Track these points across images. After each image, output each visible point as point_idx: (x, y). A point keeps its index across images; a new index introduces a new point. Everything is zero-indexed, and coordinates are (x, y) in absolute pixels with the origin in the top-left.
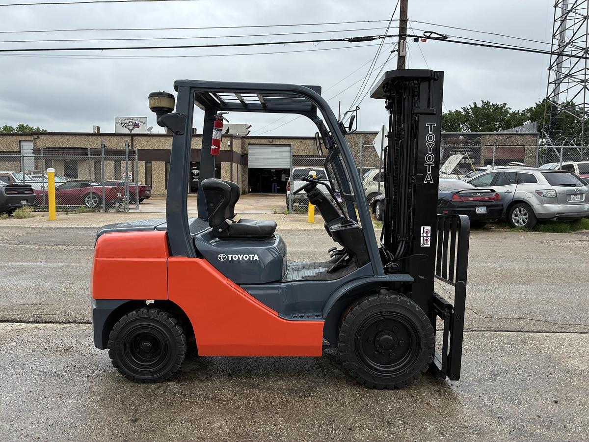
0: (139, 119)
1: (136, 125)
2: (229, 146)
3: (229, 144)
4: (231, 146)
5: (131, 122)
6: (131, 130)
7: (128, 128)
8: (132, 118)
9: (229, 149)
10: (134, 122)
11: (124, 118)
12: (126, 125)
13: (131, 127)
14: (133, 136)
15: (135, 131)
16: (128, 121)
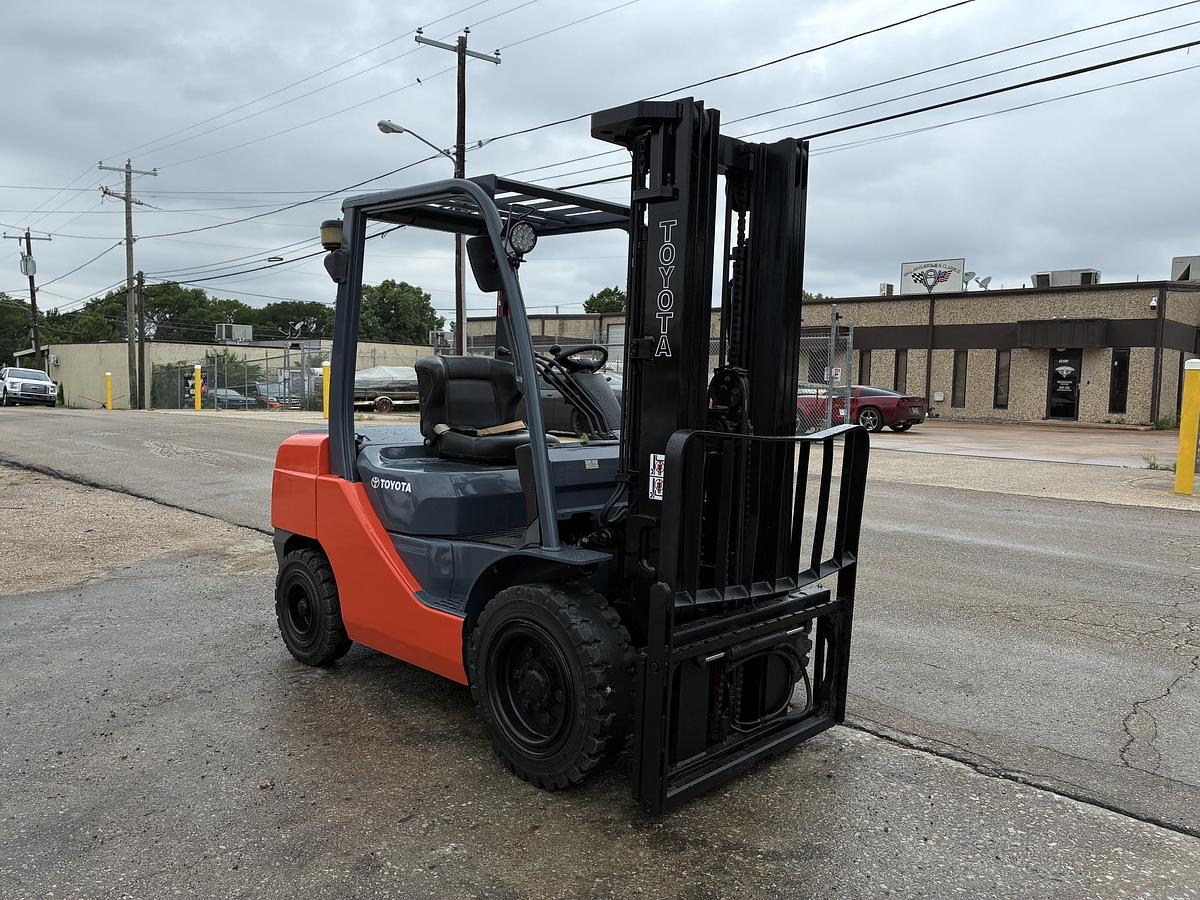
0: (948, 264)
1: (941, 277)
2: (1153, 308)
3: (1154, 303)
4: (1160, 308)
5: (931, 271)
6: (930, 288)
7: (926, 284)
8: (934, 263)
9: (1154, 316)
10: (937, 269)
11: (918, 265)
12: (921, 278)
13: (930, 281)
14: (933, 298)
15: (939, 289)
16: (925, 270)
